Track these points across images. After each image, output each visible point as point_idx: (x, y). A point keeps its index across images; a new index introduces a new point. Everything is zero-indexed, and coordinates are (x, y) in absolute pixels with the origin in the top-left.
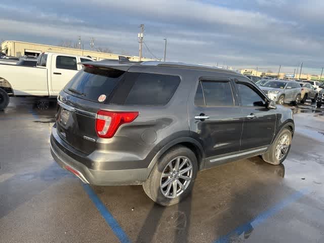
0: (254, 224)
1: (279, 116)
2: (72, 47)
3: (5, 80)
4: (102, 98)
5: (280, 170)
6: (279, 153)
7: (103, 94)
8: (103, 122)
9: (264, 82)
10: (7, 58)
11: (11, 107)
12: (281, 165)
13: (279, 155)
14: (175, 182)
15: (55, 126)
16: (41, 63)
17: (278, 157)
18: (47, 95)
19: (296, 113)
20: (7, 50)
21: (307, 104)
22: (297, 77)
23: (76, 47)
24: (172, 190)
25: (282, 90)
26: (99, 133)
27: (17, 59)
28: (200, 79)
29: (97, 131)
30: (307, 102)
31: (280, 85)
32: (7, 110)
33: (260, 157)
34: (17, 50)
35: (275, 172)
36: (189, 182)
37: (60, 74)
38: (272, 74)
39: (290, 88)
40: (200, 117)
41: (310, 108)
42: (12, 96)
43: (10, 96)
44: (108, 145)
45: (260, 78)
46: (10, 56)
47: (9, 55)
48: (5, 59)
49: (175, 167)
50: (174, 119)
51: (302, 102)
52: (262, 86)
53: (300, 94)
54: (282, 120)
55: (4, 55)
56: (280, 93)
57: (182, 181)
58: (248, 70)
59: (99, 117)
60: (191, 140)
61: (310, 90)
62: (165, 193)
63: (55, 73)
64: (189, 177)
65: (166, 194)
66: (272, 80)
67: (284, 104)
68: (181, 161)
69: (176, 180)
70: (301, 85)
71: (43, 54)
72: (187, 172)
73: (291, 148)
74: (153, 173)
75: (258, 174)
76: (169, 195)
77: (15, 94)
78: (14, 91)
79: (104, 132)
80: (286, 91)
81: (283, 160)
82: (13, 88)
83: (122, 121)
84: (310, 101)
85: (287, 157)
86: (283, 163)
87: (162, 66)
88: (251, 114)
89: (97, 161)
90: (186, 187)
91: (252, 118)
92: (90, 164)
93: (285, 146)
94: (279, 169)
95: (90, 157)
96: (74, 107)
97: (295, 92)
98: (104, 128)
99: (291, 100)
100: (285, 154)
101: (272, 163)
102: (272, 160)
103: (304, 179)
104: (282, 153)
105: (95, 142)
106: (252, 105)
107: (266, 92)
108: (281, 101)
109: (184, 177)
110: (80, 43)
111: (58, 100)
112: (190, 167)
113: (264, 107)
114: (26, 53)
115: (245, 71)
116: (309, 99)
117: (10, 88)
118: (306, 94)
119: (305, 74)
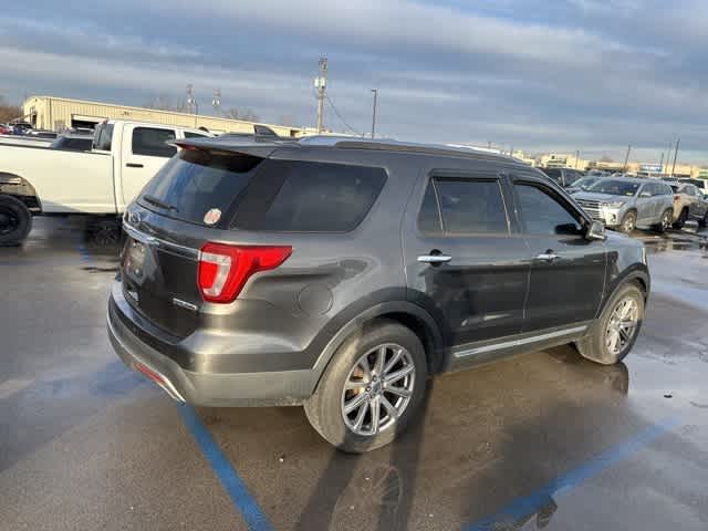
0: (558, 496)
1: (613, 256)
2: (173, 110)
3: (23, 180)
4: (213, 216)
5: (617, 378)
6: (614, 337)
7: (214, 208)
8: (214, 268)
9: (589, 182)
10: (35, 133)
11: (35, 239)
12: (619, 364)
13: (614, 343)
14: (377, 401)
15: (118, 278)
16: (102, 143)
17: (612, 348)
18: (113, 211)
19: (663, 250)
20: (35, 117)
21: (689, 230)
22: (668, 170)
23: (181, 108)
24: (368, 419)
25: (630, 200)
26: (206, 291)
27: (53, 136)
28: (430, 174)
29: (201, 287)
30: (689, 226)
31: (627, 189)
32: (27, 244)
33: (573, 345)
34: (56, 117)
35: (607, 381)
36: (407, 402)
37: (141, 166)
38: (612, 165)
39: (648, 194)
40: (429, 258)
41: (695, 238)
42: (39, 213)
43: (35, 213)
44: (226, 317)
45: (582, 174)
46: (42, 129)
47: (39, 127)
48: (30, 135)
49: (376, 366)
50: (369, 262)
51: (677, 226)
52: (585, 190)
53: (671, 209)
54: (621, 265)
55: (29, 126)
56: (625, 208)
57: (392, 398)
58: (558, 157)
59: (206, 257)
60: (410, 308)
61: (695, 199)
62: (353, 424)
63: (129, 165)
64: (406, 389)
65: (356, 427)
66: (609, 178)
67: (636, 230)
68: (389, 354)
69: (378, 397)
70: (675, 188)
71: (105, 123)
72: (403, 380)
73: (642, 327)
74: (324, 381)
75: (564, 384)
76: (363, 429)
77: (44, 210)
78: (43, 205)
79: (217, 291)
80: (640, 203)
81: (624, 354)
82: (41, 196)
83: (255, 267)
84: (696, 223)
85: (634, 348)
86: (624, 361)
87: (345, 147)
88: (549, 252)
89: (200, 353)
90: (401, 411)
91: (549, 261)
92: (185, 359)
93: (628, 324)
94: (615, 374)
95: (185, 343)
96: (155, 235)
97: (659, 205)
98: (216, 282)
99: (650, 223)
100: (629, 340)
101: (598, 361)
102: (598, 354)
103: (670, 397)
104: (622, 338)
105: (197, 312)
106: (552, 232)
107: (594, 204)
108: (628, 225)
109: (395, 390)
110: (189, 101)
111: (124, 222)
112: (409, 369)
113: (578, 237)
114: (75, 123)
115: (550, 159)
116: (693, 219)
117: (34, 197)
118: (686, 209)
119: (686, 165)
